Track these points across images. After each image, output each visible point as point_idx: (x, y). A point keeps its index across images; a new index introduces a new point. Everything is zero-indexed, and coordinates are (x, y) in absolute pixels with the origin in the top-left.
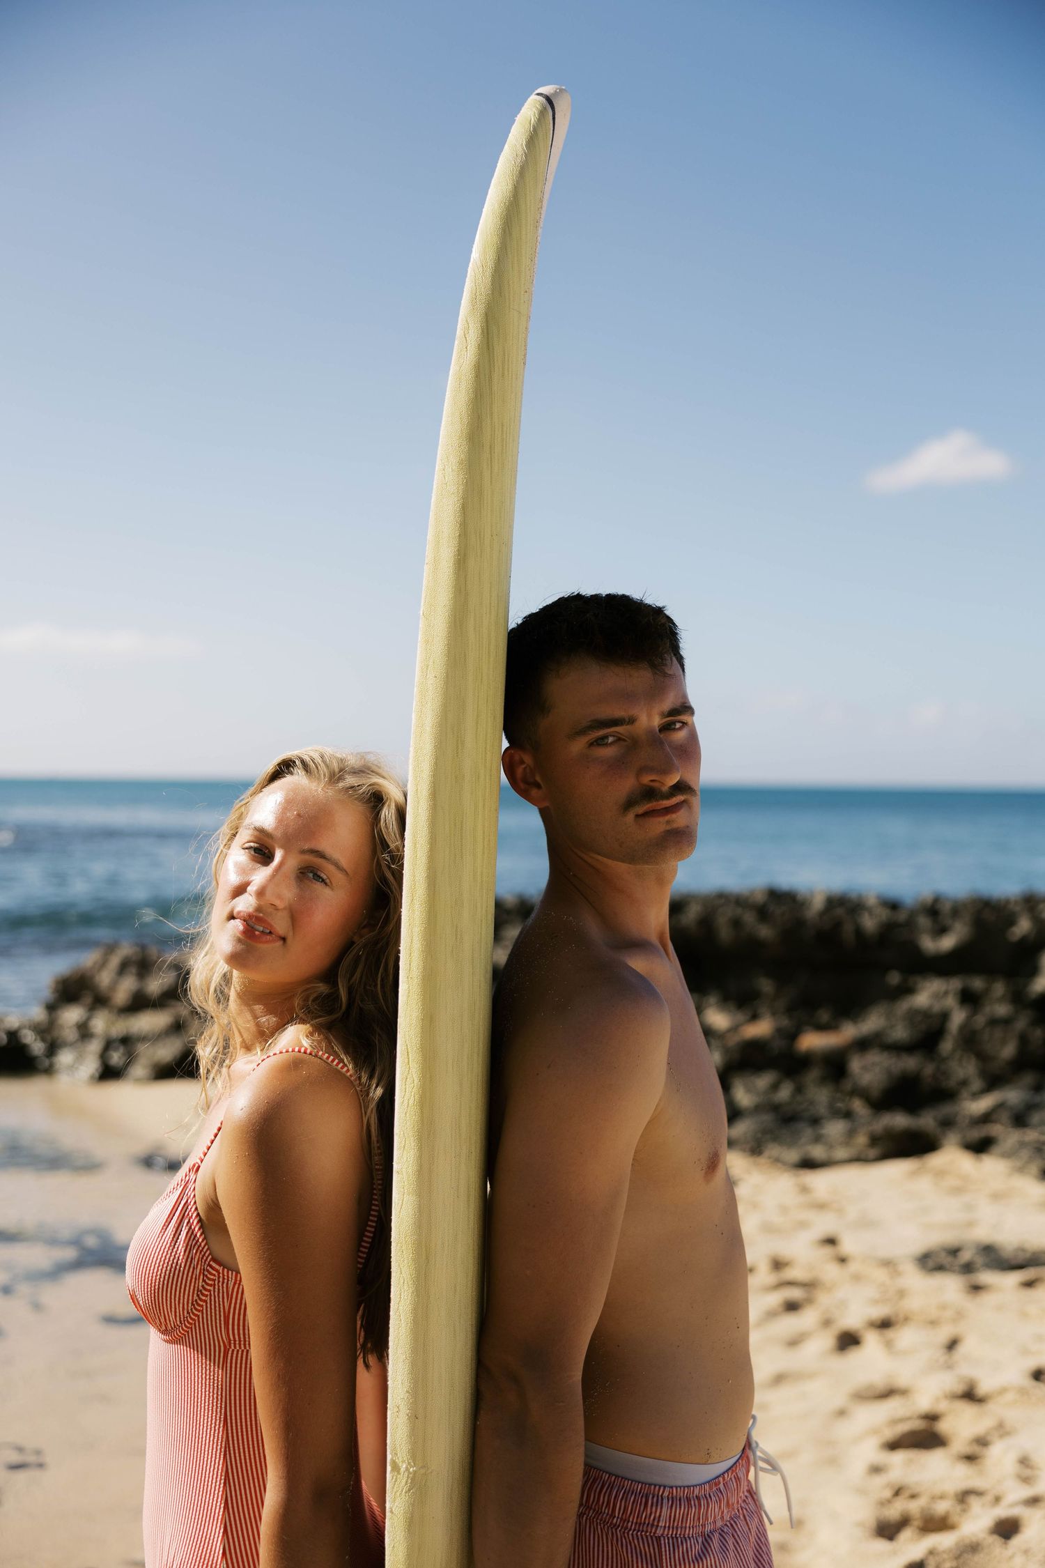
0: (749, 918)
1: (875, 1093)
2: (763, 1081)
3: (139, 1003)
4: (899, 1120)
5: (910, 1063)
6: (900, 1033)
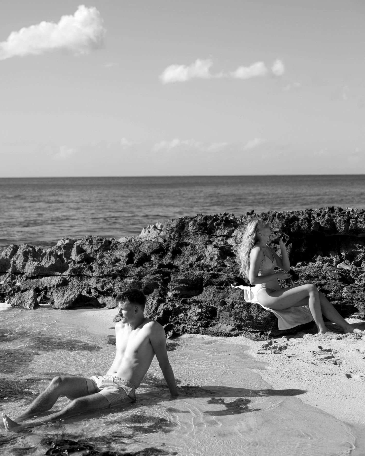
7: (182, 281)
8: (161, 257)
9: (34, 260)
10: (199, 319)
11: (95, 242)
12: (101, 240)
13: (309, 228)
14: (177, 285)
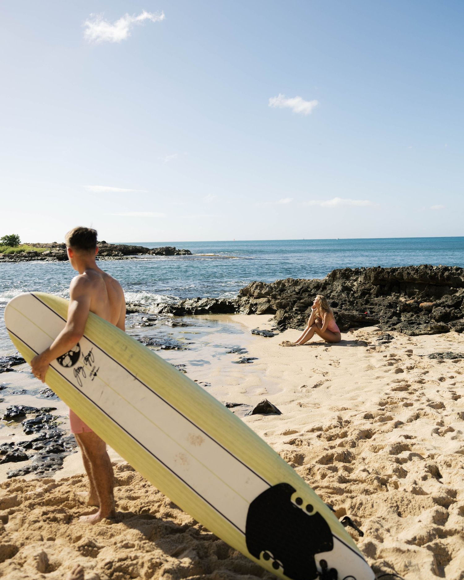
0: (412, 273)
1: (437, 318)
2: (408, 315)
3: (259, 297)
4: (442, 324)
5: (448, 310)
6: (449, 302)
7: (302, 303)
8: (317, 290)
9: (259, 290)
10: (297, 322)
11: (290, 281)
12: (294, 280)
13: (388, 277)
14: (299, 305)
